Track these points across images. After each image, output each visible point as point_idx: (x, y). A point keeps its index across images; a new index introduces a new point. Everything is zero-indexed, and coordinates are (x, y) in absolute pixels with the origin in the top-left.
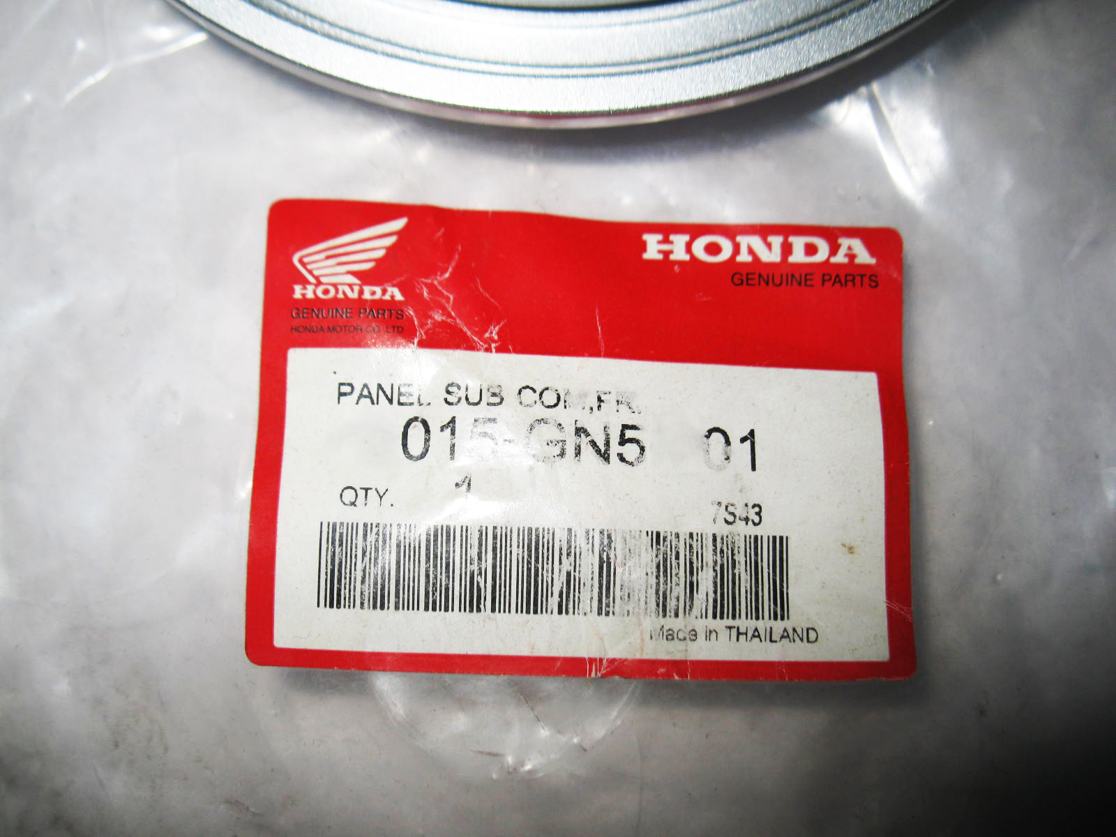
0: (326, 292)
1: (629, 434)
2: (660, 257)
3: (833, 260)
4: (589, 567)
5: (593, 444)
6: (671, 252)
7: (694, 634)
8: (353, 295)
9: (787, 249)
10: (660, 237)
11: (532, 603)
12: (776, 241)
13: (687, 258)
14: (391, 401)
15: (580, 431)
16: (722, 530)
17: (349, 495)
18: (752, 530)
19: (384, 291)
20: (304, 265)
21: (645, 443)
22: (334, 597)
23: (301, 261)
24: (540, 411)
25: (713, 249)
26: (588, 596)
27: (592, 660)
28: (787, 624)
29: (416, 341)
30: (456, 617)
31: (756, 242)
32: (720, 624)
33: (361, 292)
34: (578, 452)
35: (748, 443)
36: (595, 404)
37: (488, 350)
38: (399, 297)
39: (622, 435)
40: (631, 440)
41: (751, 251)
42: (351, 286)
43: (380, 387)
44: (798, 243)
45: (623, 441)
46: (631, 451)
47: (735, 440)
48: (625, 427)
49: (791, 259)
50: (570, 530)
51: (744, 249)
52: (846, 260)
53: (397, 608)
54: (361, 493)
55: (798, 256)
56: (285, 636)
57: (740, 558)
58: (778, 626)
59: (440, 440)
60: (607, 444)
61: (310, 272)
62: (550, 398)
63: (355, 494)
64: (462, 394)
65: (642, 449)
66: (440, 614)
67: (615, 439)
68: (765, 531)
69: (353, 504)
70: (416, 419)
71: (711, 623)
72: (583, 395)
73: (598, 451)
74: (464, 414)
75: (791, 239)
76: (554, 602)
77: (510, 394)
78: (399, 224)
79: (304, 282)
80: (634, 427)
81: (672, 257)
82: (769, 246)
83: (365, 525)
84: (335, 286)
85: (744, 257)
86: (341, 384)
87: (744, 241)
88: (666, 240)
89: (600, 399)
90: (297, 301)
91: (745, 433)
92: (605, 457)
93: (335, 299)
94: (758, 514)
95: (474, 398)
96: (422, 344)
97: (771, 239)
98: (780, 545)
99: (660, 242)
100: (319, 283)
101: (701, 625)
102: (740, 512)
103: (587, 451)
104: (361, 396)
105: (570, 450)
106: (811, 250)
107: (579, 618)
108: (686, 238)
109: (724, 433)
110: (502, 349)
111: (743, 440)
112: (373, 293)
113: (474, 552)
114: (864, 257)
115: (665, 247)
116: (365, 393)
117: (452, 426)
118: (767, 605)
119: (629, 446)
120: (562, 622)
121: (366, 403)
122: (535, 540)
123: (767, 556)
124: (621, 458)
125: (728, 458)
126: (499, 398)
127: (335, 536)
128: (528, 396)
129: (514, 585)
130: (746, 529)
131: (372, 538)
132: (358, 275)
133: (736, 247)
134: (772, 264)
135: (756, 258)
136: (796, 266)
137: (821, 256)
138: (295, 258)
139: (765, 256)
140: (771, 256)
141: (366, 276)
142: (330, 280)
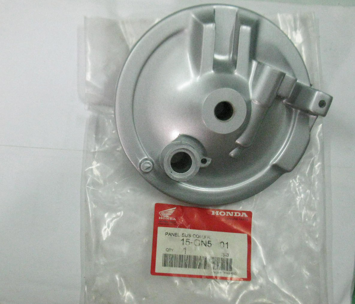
0: (164, 218)
1: (209, 242)
2: (214, 214)
3: (241, 216)
4: (203, 262)
5: (204, 243)
7: (218, 273)
8: (168, 219)
9: (234, 214)
10: (214, 211)
11: (195, 267)
12: (232, 213)
13: (218, 215)
14: (174, 236)
15: (202, 241)
16: (222, 257)
17: (167, 250)
18: (227, 257)
19: (173, 219)
20: (161, 214)
21: (212, 244)
22: (165, 265)
23: (160, 213)
24: (196, 238)
25: (222, 214)
26: (203, 266)
27: (203, 276)
28: (232, 272)
30: (183, 269)
31: (229, 213)
32: (222, 271)
33: (169, 219)
34: (202, 244)
35: (227, 244)
36: (204, 237)
37: (188, 228)
38: (175, 220)
39: (208, 242)
40: (210, 243)
41: (228, 214)
42: (168, 218)
43: (172, 233)
44: (236, 213)
45: (208, 243)
46: (209, 245)
47: (225, 244)
48: (209, 241)
49: (235, 216)
50: (200, 256)
51: (227, 214)
52: (243, 216)
53: (174, 267)
55: (236, 215)
56: (157, 270)
57: (225, 261)
58: (230, 272)
59: (181, 242)
60: (206, 244)
61: (162, 215)
62: (198, 236)
63: (168, 250)
64: (185, 235)
65: (211, 245)
66: (181, 268)
67: (207, 243)
68: (229, 258)
69: (168, 251)
72: (203, 236)
73: (205, 245)
74: (185, 238)
75: (235, 213)
76: (198, 267)
77: (192, 235)
78: (175, 208)
79: (161, 217)
80: (210, 241)
81: (216, 215)
82: (231, 213)
83: (170, 254)
84: (165, 217)
85: (227, 215)
86: (166, 233)
87: (227, 212)
88: (215, 212)
89: (205, 237)
90: (159, 219)
91: (226, 243)
92: (206, 245)
93: (165, 219)
94: (228, 255)
95: (187, 236)
96: (179, 227)
97: (231, 212)
98: (231, 260)
99: (214, 212)
100: (163, 217)
101: (220, 271)
102: (225, 255)
103: (203, 245)
104: (169, 235)
105: (201, 244)
106: (238, 214)
107: (201, 270)
108: (218, 212)
109: (223, 242)
110: (190, 228)
111: (226, 244)
112: (171, 219)
113: (186, 259)
114: (246, 216)
116: (170, 234)
117: (183, 240)
118: (229, 269)
119: (209, 244)
120: (199, 270)
121: (170, 236)
122: (195, 258)
123: (229, 261)
124: (208, 246)
125: (224, 246)
126: (190, 236)
127: (165, 256)
128: (194, 236)
129: (192, 264)
130: (226, 257)
131: (171, 256)
132: (169, 216)
133: (226, 213)
134: (231, 216)
135: (229, 215)
136: (235, 217)
137: (239, 215)
138: (159, 213)
139: (230, 215)
140: (232, 215)
141: (170, 216)
142: (165, 216)
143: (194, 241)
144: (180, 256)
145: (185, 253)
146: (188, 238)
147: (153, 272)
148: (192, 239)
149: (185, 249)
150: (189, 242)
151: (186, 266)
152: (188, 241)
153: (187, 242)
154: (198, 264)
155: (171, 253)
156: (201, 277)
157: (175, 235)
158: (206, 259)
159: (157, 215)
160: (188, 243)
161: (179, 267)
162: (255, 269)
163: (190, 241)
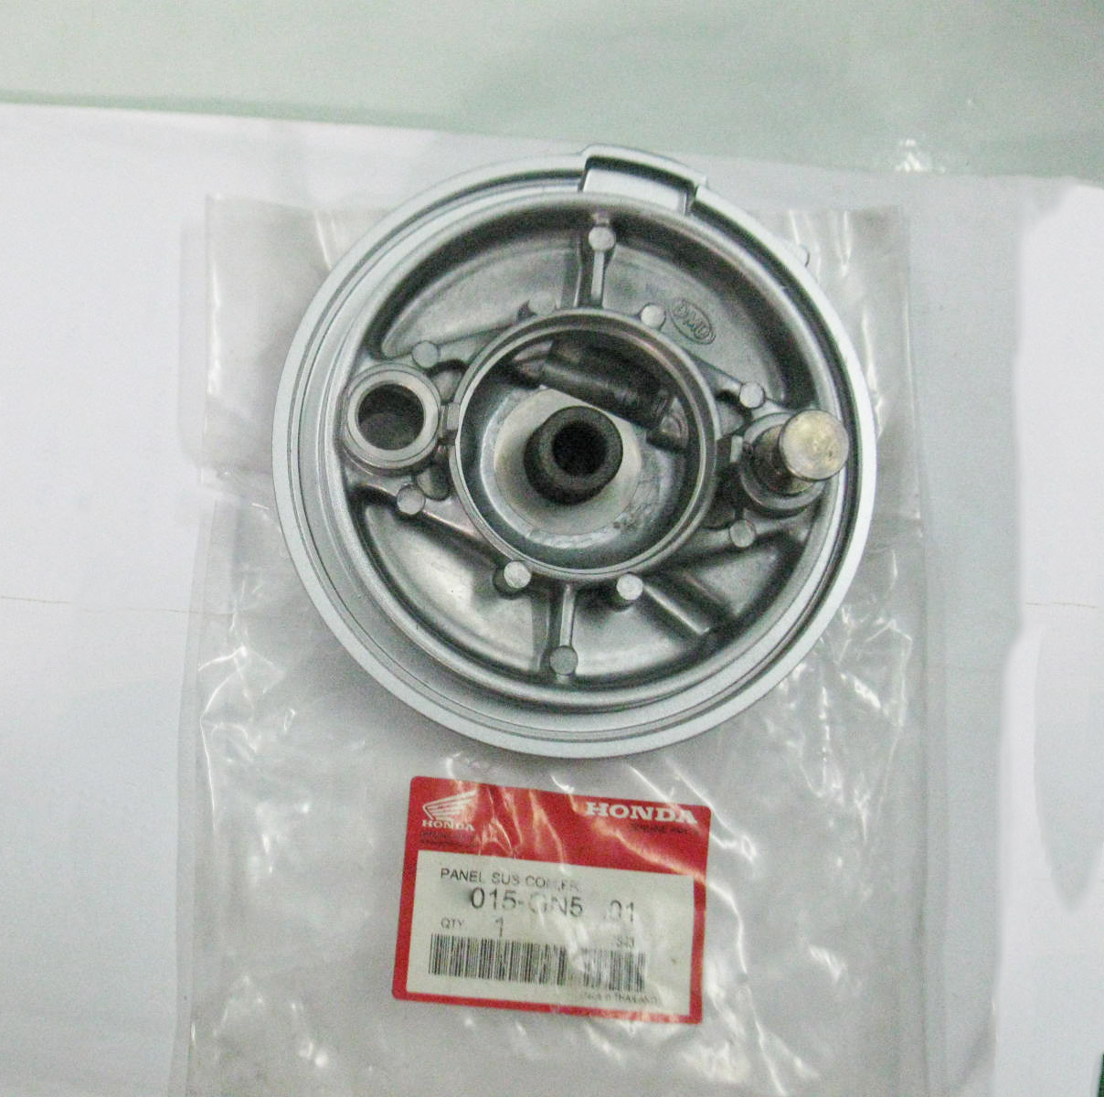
0: (438, 824)
1: (576, 901)
2: (593, 814)
3: (677, 820)
4: (555, 962)
5: (561, 908)
6: (599, 811)
7: (600, 997)
8: (451, 826)
9: (655, 814)
10: (594, 804)
11: (528, 977)
12: (650, 810)
13: (607, 814)
14: (466, 879)
15: (553, 899)
16: (615, 948)
18: (629, 949)
19: (465, 826)
20: (428, 810)
21: (583, 906)
22: (437, 969)
23: (426, 808)
24: (535, 889)
25: (620, 811)
26: (553, 975)
27: (553, 1006)
28: (643, 995)
29: (480, 852)
30: (493, 983)
31: (640, 809)
32: (612, 993)
33: (455, 826)
34: (552, 908)
35: (630, 909)
36: (560, 886)
37: (513, 857)
38: (472, 829)
39: (573, 902)
40: (576, 905)
41: (638, 813)
42: (450, 823)
43: (462, 872)
44: (661, 811)
45: (573, 905)
46: (576, 910)
47: (624, 906)
48: (574, 898)
49: (657, 819)
50: (547, 945)
51: (634, 812)
52: (682, 821)
53: (466, 975)
54: (451, 923)
55: (660, 818)
56: (412, 986)
57: (623, 962)
58: (638, 996)
59: (489, 900)
60: (566, 906)
61: (431, 814)
62: (540, 882)
63: (447, 923)
64: (500, 877)
65: (581, 909)
66: (485, 980)
67: (569, 903)
68: (636, 951)
69: (447, 926)
70: (476, 889)
71: (608, 992)
72: (555, 882)
73: (562, 910)
75: (658, 809)
76: (537, 978)
77: (522, 878)
78: (475, 792)
79: (428, 819)
80: (578, 899)
81: (600, 814)
82: (647, 812)
83: (453, 937)
84: (443, 822)
85: (634, 816)
86: (442, 869)
87: (635, 808)
88: (597, 806)
89: (563, 885)
90: (423, 829)
91: (629, 903)
92: (564, 912)
93: (442, 828)
94: (633, 942)
95: (506, 880)
96: (483, 853)
97: (647, 808)
98: (642, 959)
99: (595, 808)
100: (435, 820)
101: (603, 994)
102: (623, 940)
103: (557, 909)
104: (452, 875)
105: (549, 908)
107: (549, 987)
108: (607, 805)
109: (619, 902)
110: (519, 857)
111: (628, 906)
112: (460, 827)
113: (503, 953)
114: (692, 820)
115: (597, 809)
116: (455, 874)
117: (495, 893)
118: (633, 985)
119: (575, 907)
120: (541, 987)
121: (454, 879)
122: (530, 948)
123: (635, 961)
124: (572, 913)
125: (620, 915)
126: (517, 879)
127: (439, 942)
128: (531, 881)
129: (520, 970)
130: (626, 950)
131: (456, 944)
132: (453, 817)
133: (631, 812)
134: (646, 821)
135: (640, 817)
136: (659, 822)
137: (671, 819)
138: (424, 807)
139: (644, 816)
140: (647, 817)
141: (457, 818)
142: (441, 819)
143: (529, 897)
144: (484, 943)
145: (501, 935)
146: (511, 887)
147: (400, 990)
148: (522, 891)
149: (501, 921)
150: (514, 901)
151: (501, 974)
152: (509, 895)
153: (506, 898)
154: (540, 968)
155: (456, 932)
156: (545, 1008)
157: (471, 876)
158: (563, 954)
159: (415, 814)
160: (509, 903)
161: (481, 975)
162: (713, 988)
163: (517, 898)
